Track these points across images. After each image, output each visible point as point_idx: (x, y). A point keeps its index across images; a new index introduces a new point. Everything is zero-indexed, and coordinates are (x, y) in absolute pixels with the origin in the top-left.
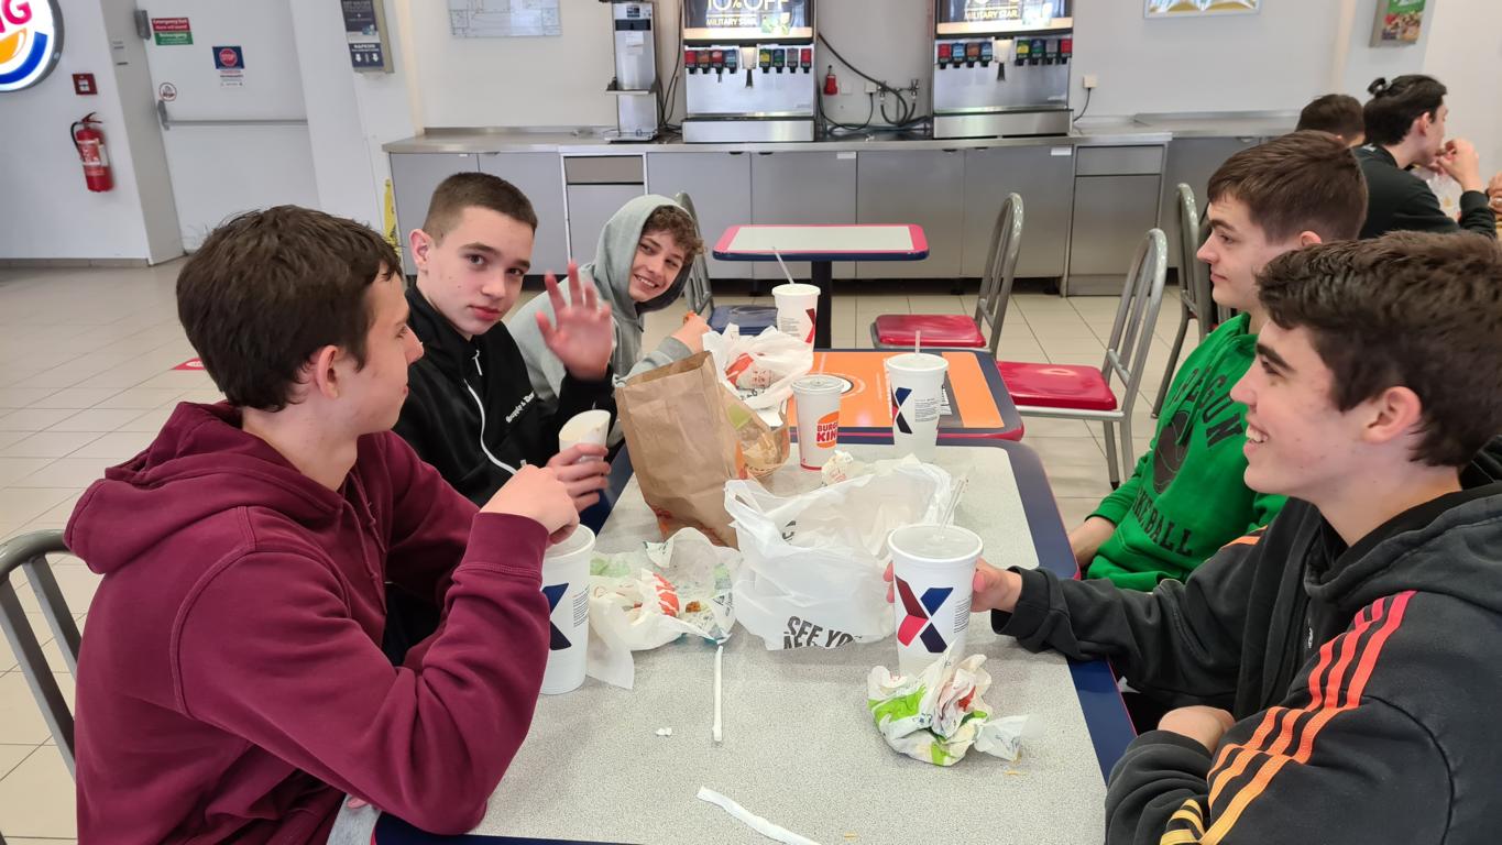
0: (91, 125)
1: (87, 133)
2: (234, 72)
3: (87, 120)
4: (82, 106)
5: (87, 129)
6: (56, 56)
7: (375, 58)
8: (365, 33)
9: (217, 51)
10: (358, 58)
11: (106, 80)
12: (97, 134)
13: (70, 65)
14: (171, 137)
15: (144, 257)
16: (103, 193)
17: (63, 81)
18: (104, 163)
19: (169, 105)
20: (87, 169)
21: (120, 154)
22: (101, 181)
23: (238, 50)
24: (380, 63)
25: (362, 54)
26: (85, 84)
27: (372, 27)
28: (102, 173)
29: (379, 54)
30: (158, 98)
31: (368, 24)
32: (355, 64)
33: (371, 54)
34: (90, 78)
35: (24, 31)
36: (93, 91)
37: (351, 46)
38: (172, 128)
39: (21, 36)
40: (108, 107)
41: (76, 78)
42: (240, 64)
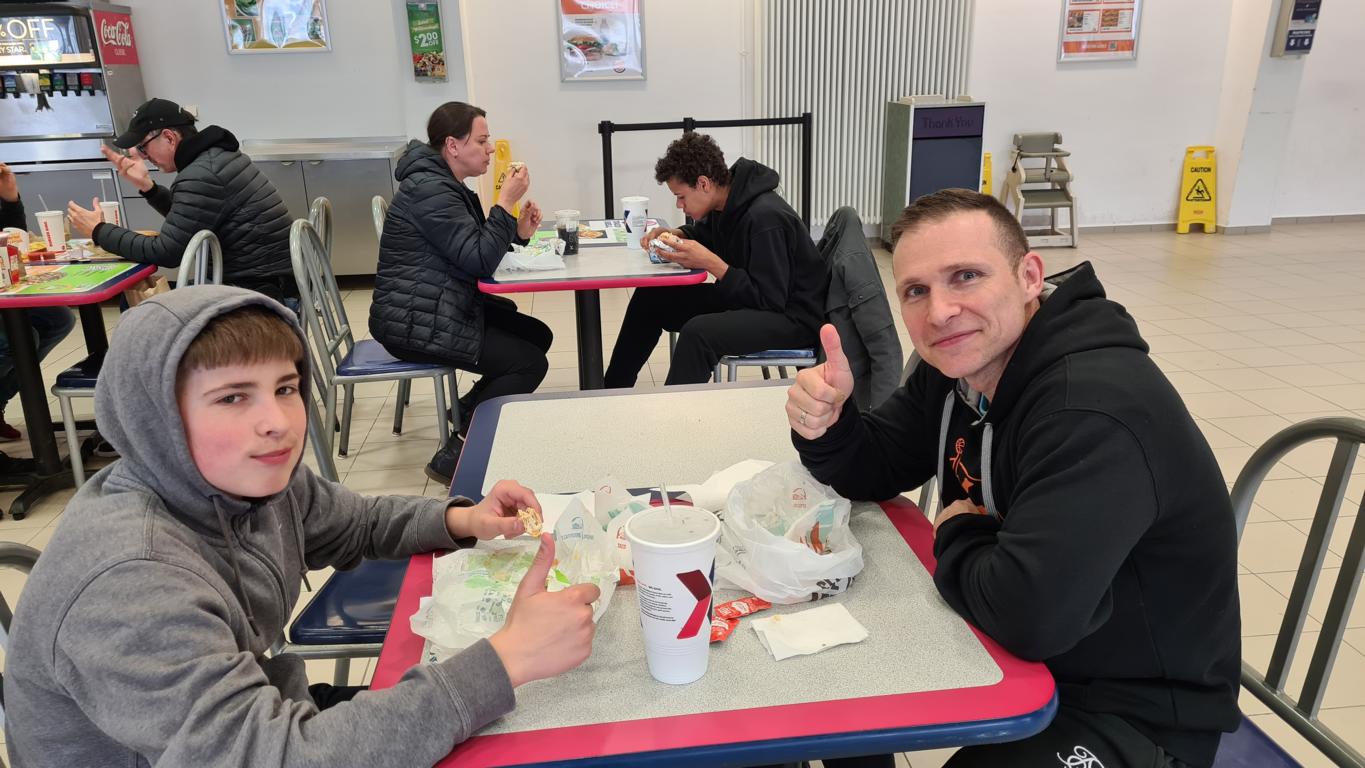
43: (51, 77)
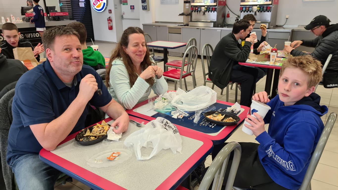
0: (110, 19)
1: (110, 20)
2: (132, 10)
3: (109, 18)
4: (109, 15)
5: (109, 19)
6: (107, 7)
7: (146, 8)
8: (144, 3)
9: (131, 6)
10: (143, 8)
11: (113, 11)
12: (111, 20)
13: (109, 8)
14: (124, 21)
15: (115, 42)
16: (111, 30)
17: (107, 11)
18: (111, 25)
19: (124, 16)
20: (109, 26)
21: (114, 24)
22: (111, 28)
23: (134, 6)
24: (146, 9)
25: (144, 7)
26: (110, 11)
27: (145, 2)
28: (110, 27)
29: (146, 7)
30: (122, 14)
31: (145, 1)
32: (143, 9)
33: (145, 7)
34: (111, 10)
35: (102, 2)
36: (111, 13)
37: (142, 6)
38: (124, 20)
39: (102, 3)
40: (113, 16)
41: (109, 10)
42: (134, 9)
43: (260, 7)
